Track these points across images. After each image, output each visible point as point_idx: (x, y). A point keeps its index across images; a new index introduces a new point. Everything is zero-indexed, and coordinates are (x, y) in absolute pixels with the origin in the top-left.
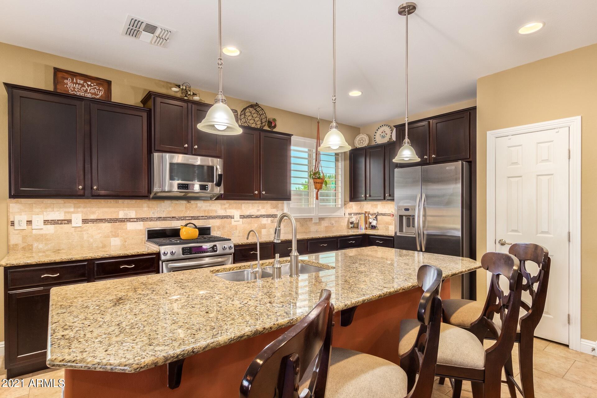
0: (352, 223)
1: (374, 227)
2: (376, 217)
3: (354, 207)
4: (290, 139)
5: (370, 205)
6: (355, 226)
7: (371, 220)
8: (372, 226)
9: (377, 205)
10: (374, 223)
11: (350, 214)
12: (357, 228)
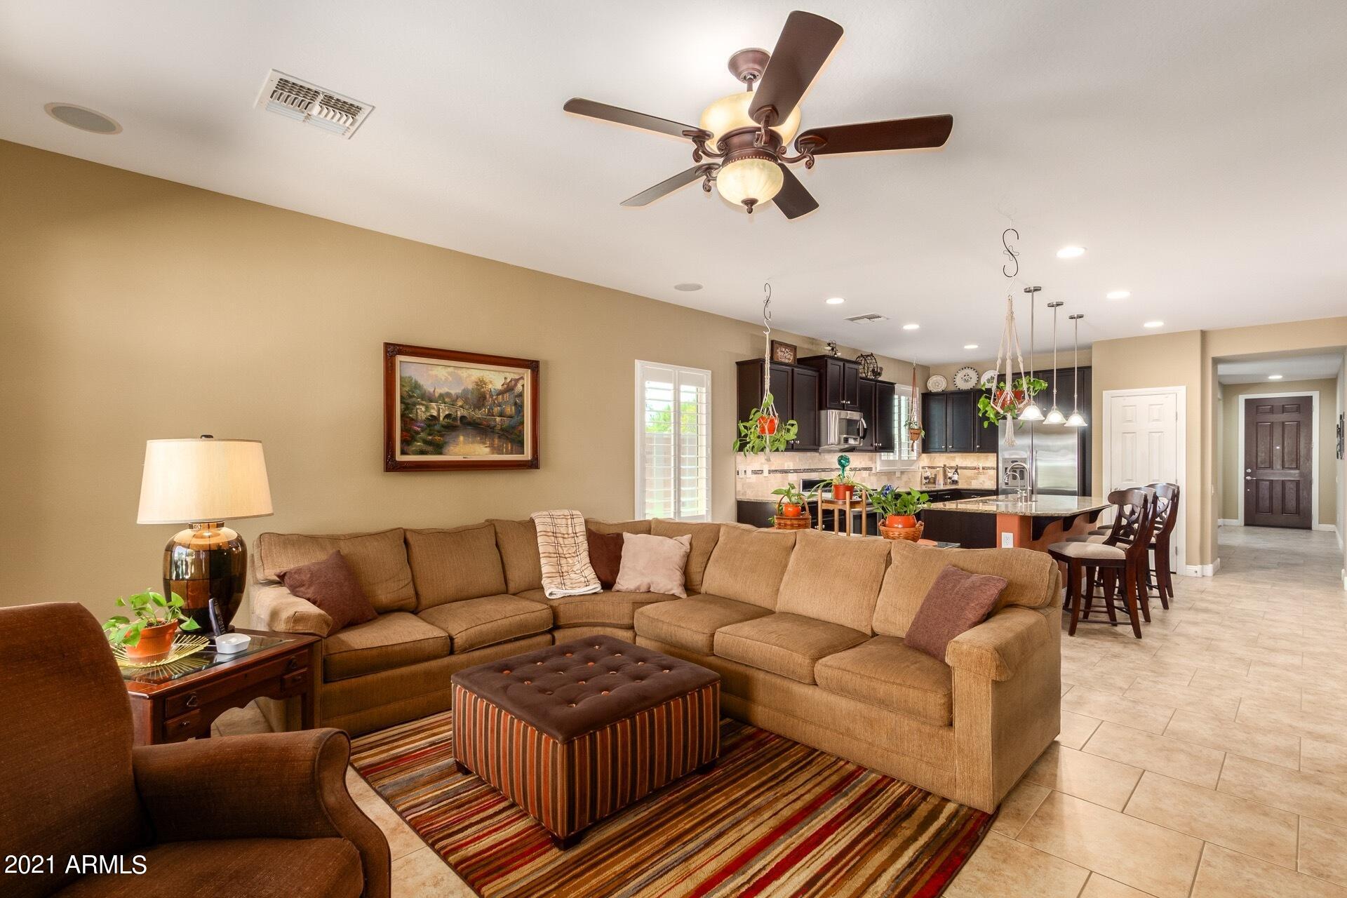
0: (926, 478)
1: (955, 482)
2: (956, 471)
3: (925, 460)
4: (894, 387)
5: (944, 457)
6: (933, 481)
7: (950, 475)
8: (953, 481)
9: (955, 457)
10: (956, 477)
11: (923, 468)
12: (934, 483)
